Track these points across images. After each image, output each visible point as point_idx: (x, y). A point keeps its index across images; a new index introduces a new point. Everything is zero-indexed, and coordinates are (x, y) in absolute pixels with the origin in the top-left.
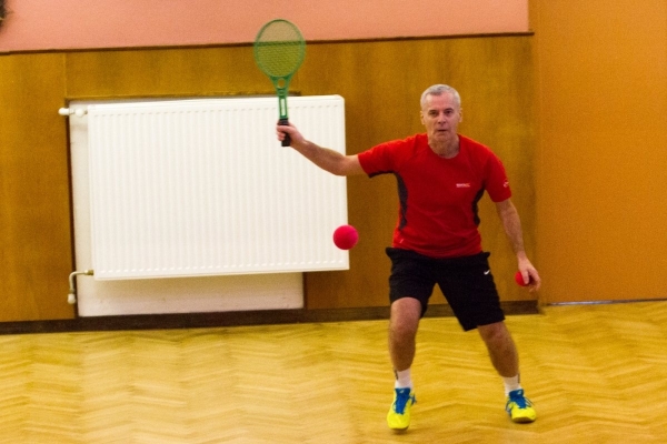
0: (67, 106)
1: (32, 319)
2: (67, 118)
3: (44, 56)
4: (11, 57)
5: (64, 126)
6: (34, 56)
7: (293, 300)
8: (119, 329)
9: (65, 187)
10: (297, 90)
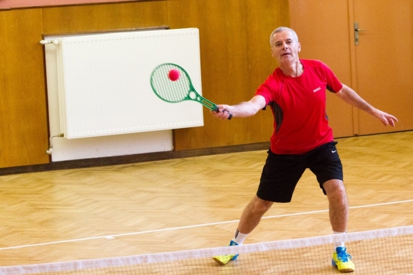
0: (43, 39)
1: (25, 165)
2: (43, 46)
3: (31, 10)
4: (12, 11)
5: (42, 51)
6: (24, 10)
7: (167, 146)
8: (74, 168)
9: (42, 87)
10: (167, 26)
